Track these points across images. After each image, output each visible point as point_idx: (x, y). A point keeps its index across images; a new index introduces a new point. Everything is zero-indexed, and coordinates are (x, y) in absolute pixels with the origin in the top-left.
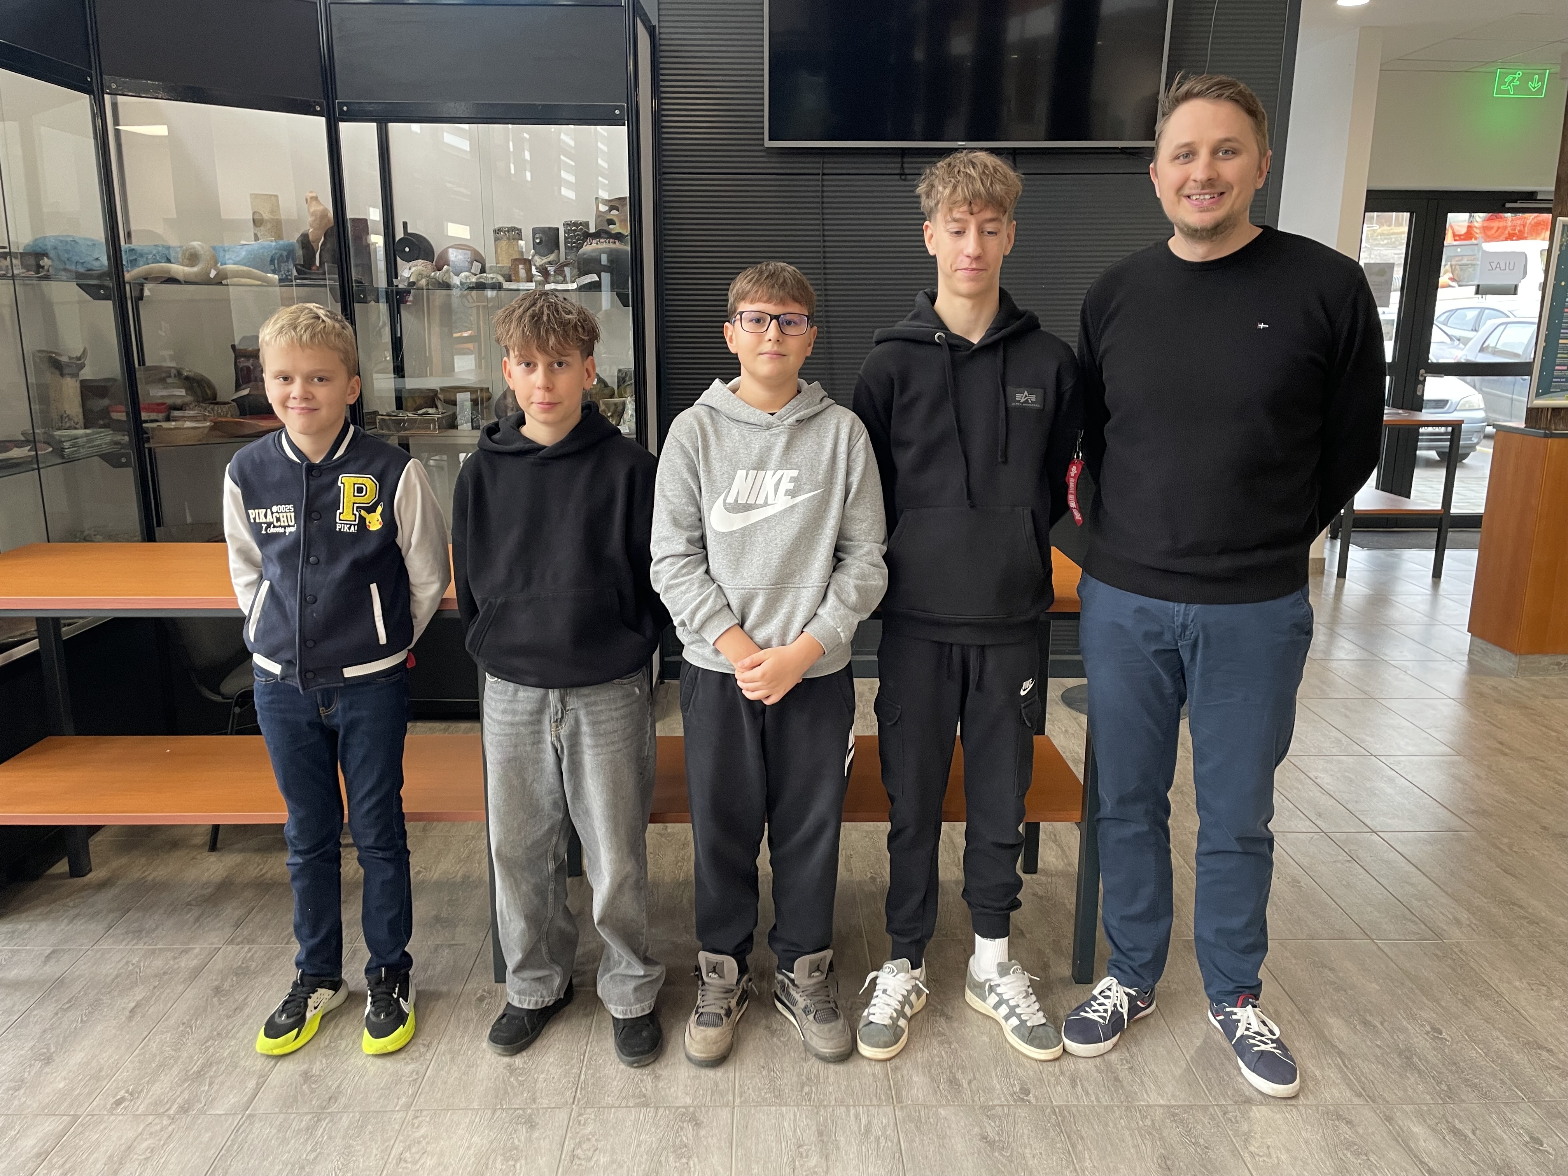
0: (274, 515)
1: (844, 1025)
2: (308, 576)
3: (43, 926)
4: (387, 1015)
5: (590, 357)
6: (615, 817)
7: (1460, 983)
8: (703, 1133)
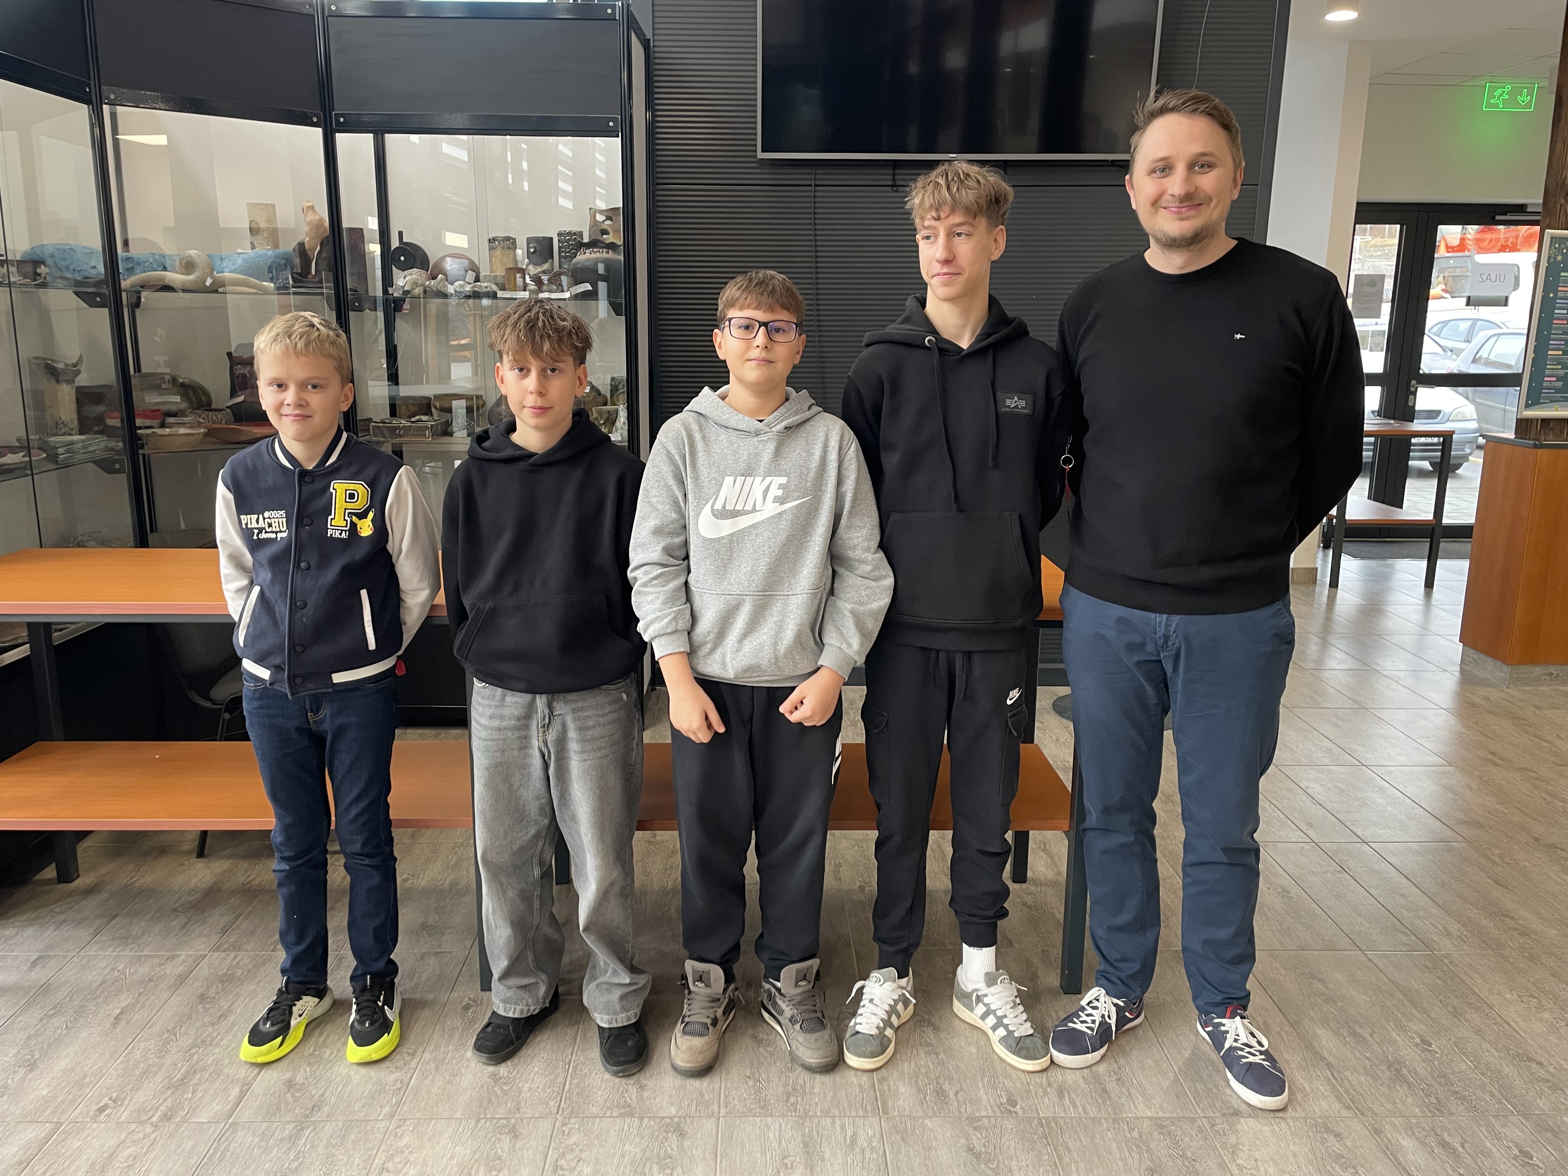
0: (266, 520)
1: (830, 1035)
2: (298, 582)
3: (30, 931)
4: (371, 1024)
5: (583, 365)
6: (602, 824)
7: (1450, 995)
8: (687, 1143)
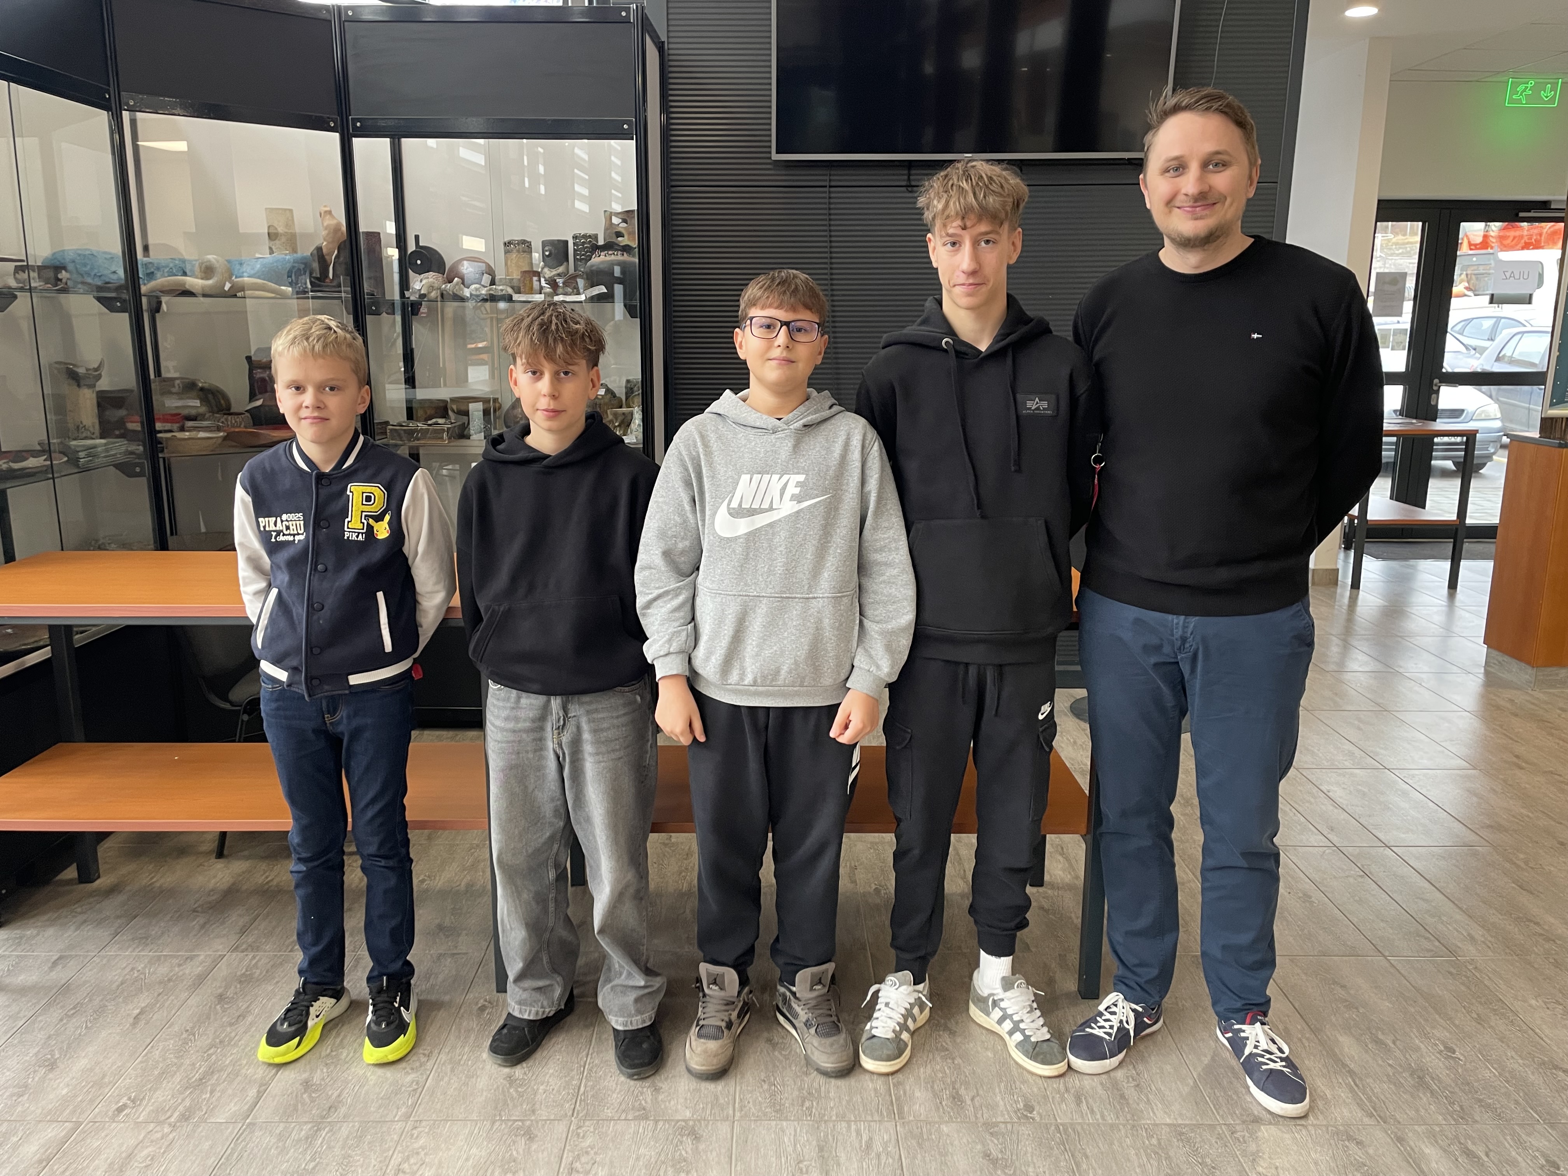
0: (284, 523)
1: (846, 1040)
2: (316, 584)
3: (50, 931)
5: (596, 368)
6: (615, 824)
7: (1474, 1001)
8: (702, 1147)
